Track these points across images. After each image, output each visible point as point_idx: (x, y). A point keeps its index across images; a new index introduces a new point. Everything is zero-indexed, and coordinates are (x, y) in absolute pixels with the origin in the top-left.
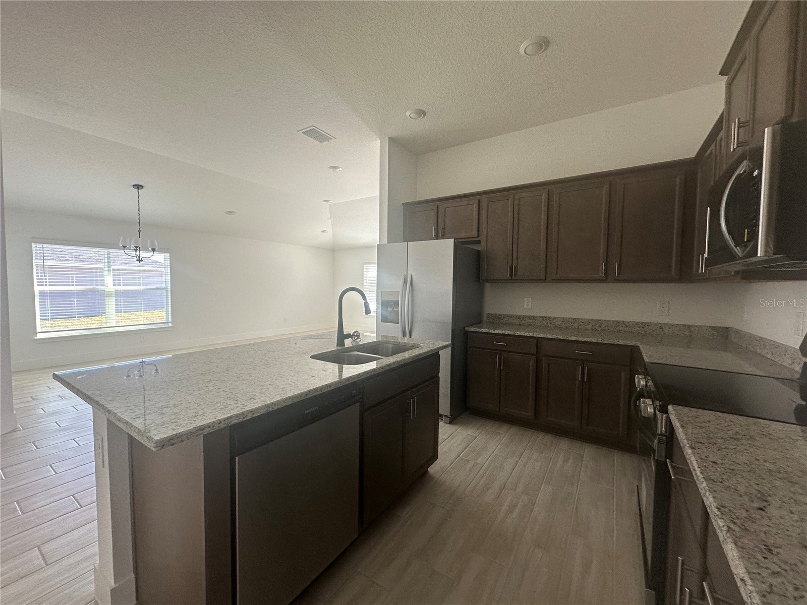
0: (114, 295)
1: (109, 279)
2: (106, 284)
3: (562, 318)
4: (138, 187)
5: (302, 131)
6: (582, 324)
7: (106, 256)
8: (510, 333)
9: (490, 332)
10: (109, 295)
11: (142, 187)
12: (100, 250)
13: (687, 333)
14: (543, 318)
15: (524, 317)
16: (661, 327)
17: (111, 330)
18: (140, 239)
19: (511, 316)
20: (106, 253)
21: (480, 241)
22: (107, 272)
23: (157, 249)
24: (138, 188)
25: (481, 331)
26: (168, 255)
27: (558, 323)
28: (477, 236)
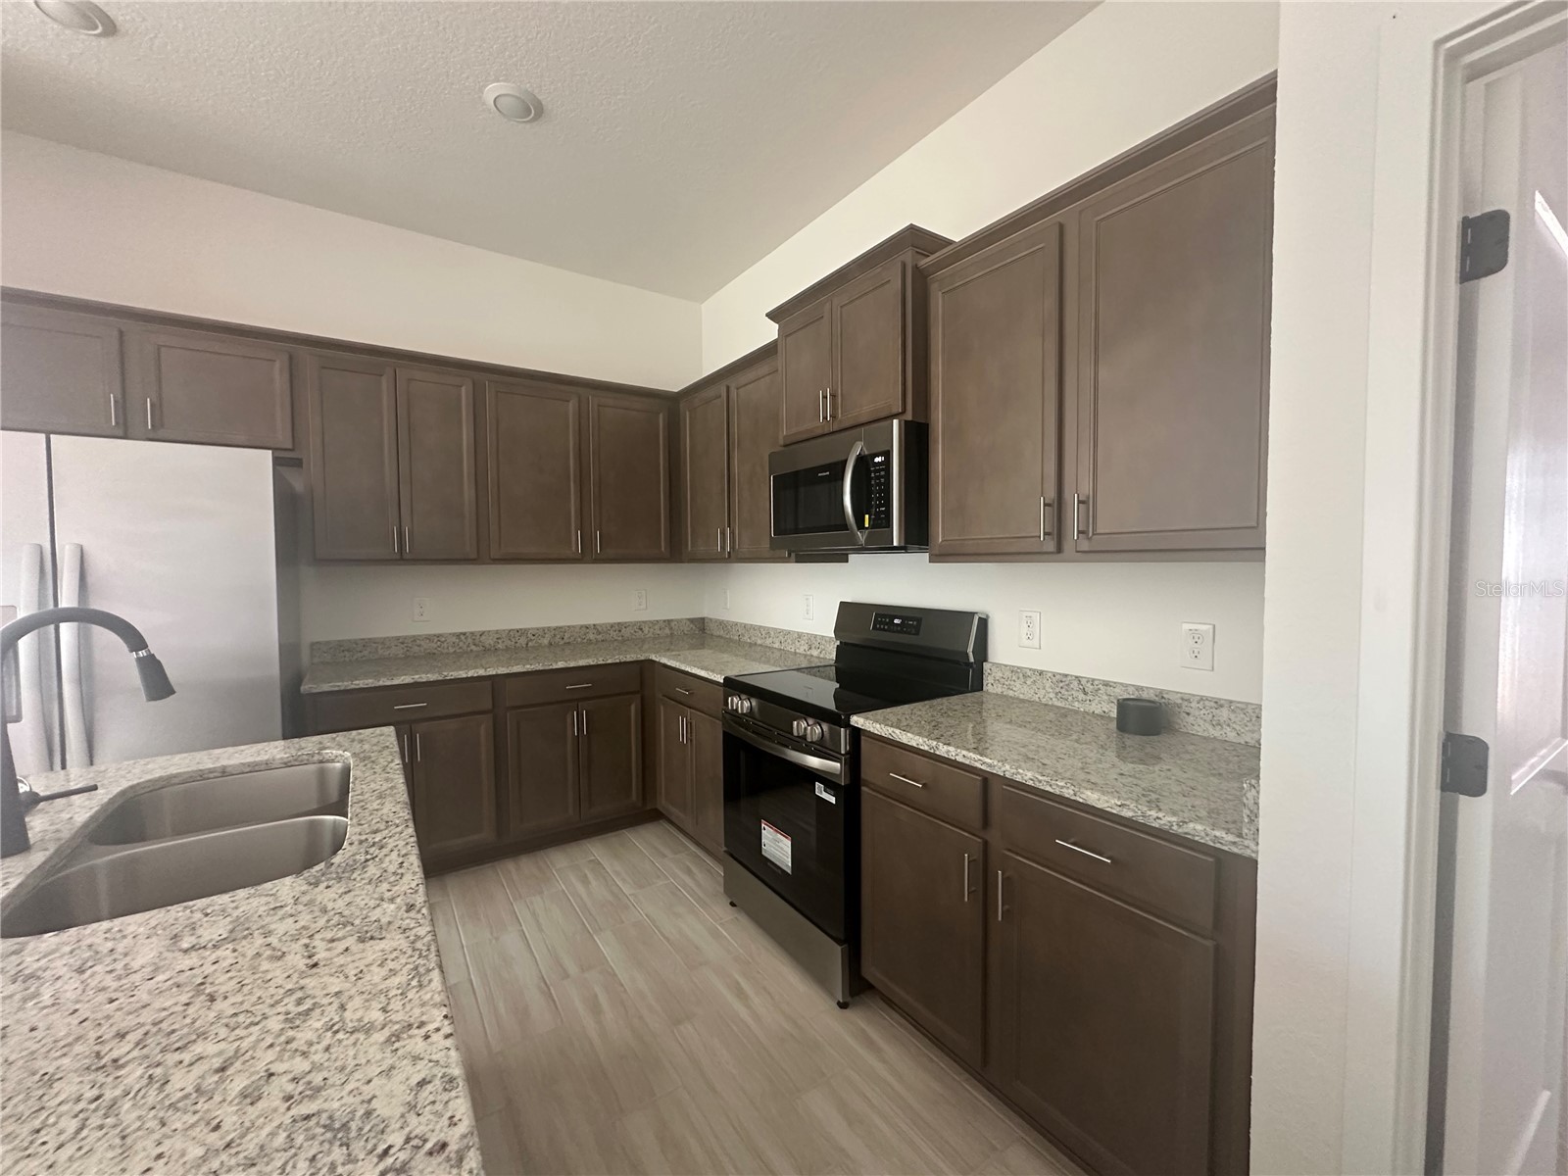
3: (497, 632)
6: (533, 638)
8: (432, 677)
9: (381, 683)
13: (667, 631)
14: (458, 635)
15: (415, 639)
16: (640, 626)
19: (383, 642)
21: (301, 460)
25: (353, 687)
27: (489, 641)
28: (290, 447)
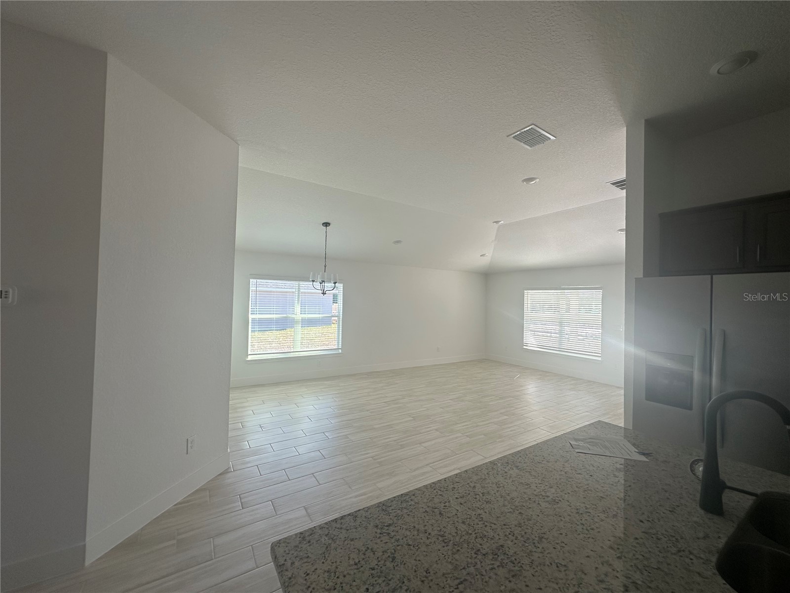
0: (301, 323)
1: (298, 308)
2: (295, 313)
4: (326, 224)
5: (513, 136)
7: (297, 288)
10: (297, 322)
11: (329, 224)
12: (293, 283)
17: (297, 354)
18: (326, 273)
20: (297, 285)
22: (297, 302)
23: (338, 281)
24: (326, 226)
26: (342, 285)
